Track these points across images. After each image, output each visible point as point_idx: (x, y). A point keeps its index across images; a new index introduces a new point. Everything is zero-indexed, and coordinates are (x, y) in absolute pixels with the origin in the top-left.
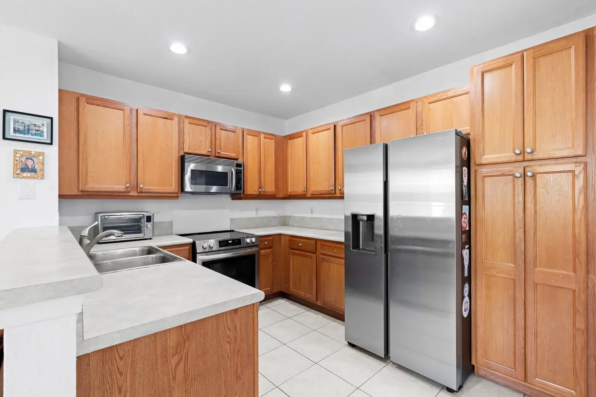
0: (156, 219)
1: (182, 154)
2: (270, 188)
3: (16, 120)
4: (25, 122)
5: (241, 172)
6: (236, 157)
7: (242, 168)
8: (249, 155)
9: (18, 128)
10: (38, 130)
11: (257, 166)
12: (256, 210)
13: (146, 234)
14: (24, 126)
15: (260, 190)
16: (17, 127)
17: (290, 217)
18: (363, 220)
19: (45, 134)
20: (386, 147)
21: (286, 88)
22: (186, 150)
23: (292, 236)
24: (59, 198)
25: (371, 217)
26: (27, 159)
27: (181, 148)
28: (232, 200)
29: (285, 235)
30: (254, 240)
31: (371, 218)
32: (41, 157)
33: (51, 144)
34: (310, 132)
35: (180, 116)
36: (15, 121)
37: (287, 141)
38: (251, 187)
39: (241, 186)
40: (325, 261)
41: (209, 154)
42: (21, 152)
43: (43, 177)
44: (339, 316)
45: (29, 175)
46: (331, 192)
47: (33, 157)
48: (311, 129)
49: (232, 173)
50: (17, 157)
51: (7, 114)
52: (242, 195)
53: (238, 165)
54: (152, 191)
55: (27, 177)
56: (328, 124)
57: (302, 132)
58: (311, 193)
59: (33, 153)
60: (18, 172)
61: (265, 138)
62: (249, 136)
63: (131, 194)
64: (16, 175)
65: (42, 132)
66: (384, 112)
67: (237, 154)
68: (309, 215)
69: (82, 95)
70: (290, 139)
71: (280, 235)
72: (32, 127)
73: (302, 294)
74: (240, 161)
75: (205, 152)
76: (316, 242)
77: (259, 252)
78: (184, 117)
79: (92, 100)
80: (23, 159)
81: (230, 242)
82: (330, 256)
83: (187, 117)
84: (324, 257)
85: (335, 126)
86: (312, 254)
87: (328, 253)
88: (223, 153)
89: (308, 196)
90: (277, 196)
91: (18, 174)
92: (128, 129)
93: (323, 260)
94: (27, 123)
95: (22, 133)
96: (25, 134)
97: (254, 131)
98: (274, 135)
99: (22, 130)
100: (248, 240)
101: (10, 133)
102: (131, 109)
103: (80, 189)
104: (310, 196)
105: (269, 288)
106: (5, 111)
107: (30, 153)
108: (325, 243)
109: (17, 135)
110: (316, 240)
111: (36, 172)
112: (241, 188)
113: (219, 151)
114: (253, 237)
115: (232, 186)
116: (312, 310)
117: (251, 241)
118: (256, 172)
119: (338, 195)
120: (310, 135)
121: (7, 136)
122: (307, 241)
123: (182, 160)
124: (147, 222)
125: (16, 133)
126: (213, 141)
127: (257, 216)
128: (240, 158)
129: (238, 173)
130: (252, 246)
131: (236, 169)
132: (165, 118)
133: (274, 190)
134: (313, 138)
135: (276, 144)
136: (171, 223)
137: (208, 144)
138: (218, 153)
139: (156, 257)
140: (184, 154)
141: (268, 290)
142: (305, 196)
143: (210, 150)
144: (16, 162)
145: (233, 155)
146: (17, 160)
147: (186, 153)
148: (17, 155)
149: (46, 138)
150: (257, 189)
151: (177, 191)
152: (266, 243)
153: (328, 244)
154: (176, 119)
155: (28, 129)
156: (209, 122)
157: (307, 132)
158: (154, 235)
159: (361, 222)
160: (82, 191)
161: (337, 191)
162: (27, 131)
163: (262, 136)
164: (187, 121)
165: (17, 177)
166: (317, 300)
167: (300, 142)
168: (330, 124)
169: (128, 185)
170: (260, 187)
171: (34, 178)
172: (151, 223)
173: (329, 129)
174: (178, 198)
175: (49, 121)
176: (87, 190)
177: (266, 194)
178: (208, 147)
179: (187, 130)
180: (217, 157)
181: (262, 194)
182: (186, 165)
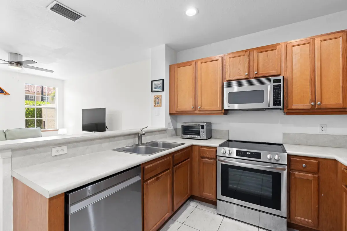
6: (276, 74)
7: (281, 83)
8: (295, 67)
12: (322, 127)
13: (201, 136)
15: (312, 103)
22: (228, 79)
24: (170, 115)
26: (157, 99)
27: (224, 78)
29: (340, 163)
30: (276, 157)
33: (163, 91)
39: (280, 101)
41: (247, 77)
43: (161, 106)
52: (285, 110)
53: (276, 81)
63: (195, 112)
65: (161, 86)
67: (277, 71)
81: (248, 153)
100: (269, 156)
102: (195, 63)
106: (152, 81)
111: (159, 104)
112: (279, 104)
113: (257, 72)
117: (274, 158)
121: (153, 91)
124: (202, 129)
126: (251, 65)
129: (276, 88)
131: (274, 85)
132: (213, 61)
133: (341, 102)
136: (228, 131)
137: (246, 69)
140: (224, 82)
141: (307, 222)
143: (247, 74)
145: (273, 73)
147: (227, 81)
149: (161, 89)
151: (219, 108)
152: (304, 165)
154: (220, 59)
160: (176, 111)
163: (318, 40)
164: (228, 57)
169: (193, 107)
172: (204, 130)
175: (162, 81)
176: (178, 110)
177: (322, 107)
178: (246, 71)
179: (228, 64)
180: (255, 78)
181: (316, 108)
182: (225, 89)
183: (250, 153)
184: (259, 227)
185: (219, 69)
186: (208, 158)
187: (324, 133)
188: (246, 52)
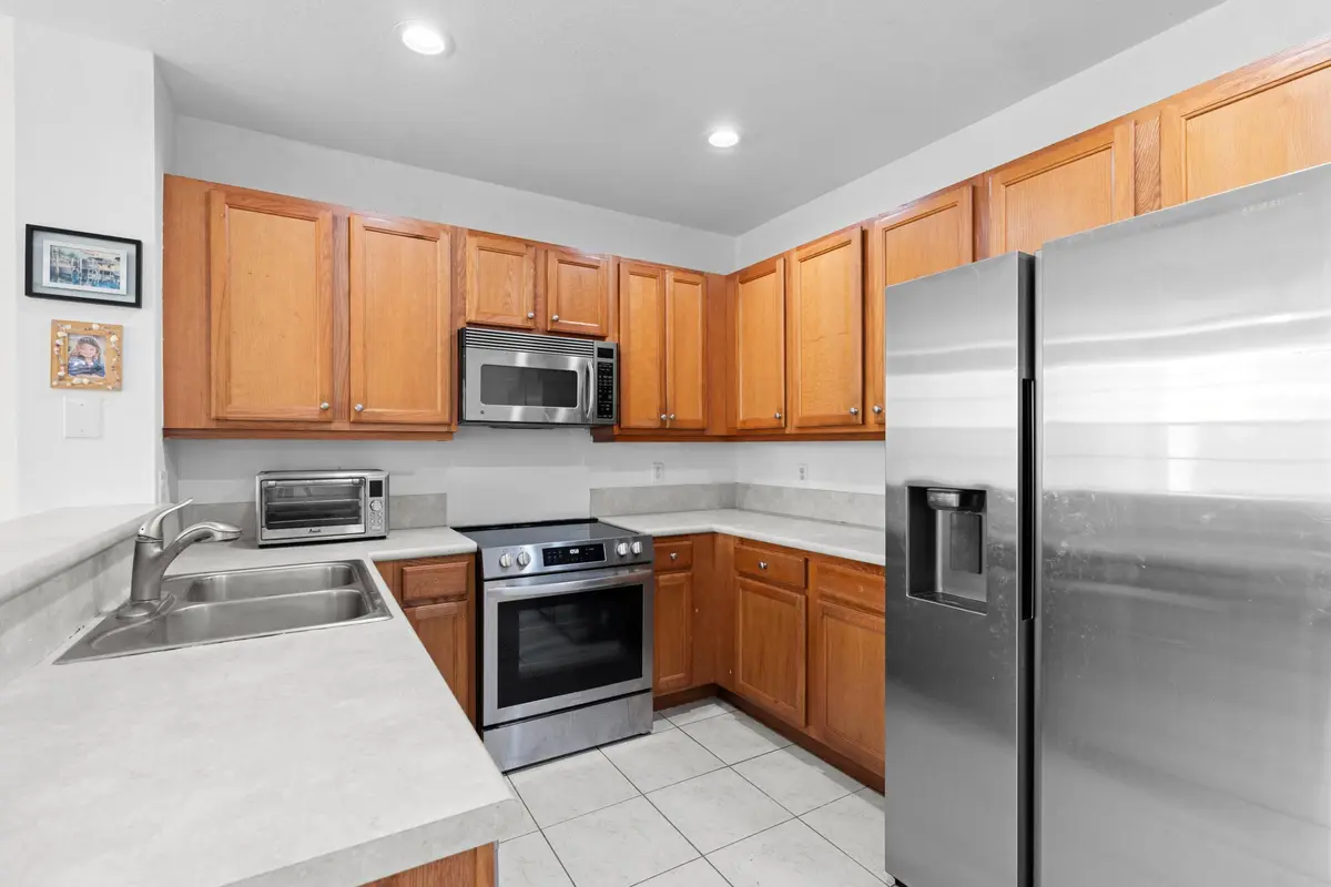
0: (396, 488)
1: (461, 324)
2: (689, 410)
3: (56, 249)
4: (76, 252)
5: (612, 369)
6: (598, 333)
7: (613, 361)
8: (632, 327)
9: (60, 269)
10: (107, 273)
11: (654, 353)
12: (658, 469)
13: (369, 525)
14: (76, 264)
15: (663, 416)
16: (58, 265)
17: (747, 487)
18: (946, 507)
19: (123, 282)
20: (1029, 267)
21: (724, 137)
22: (472, 317)
23: (743, 540)
24: (165, 436)
25: (975, 497)
26: (82, 342)
27: (456, 309)
28: (595, 441)
29: (726, 536)
30: (637, 547)
31: (973, 499)
32: (113, 338)
33: (138, 304)
34: (795, 257)
35: (455, 232)
36: (53, 253)
37: (736, 288)
38: (639, 407)
39: (611, 405)
40: (832, 616)
41: (530, 324)
42: (69, 327)
43: (118, 386)
44: (869, 778)
45: (86, 381)
46: (854, 420)
47: (97, 337)
48: (799, 248)
49: (588, 372)
50: (58, 338)
51: (38, 236)
52: (616, 431)
53: (603, 353)
54: (384, 419)
55: (82, 387)
56: (844, 230)
57: (774, 259)
58: (796, 422)
59: (95, 327)
60: (62, 373)
61: (676, 281)
62: (635, 280)
63: (333, 427)
64: (59, 382)
65: (117, 277)
66: (1020, 171)
67: (601, 326)
68: (796, 483)
69: (217, 186)
70: (742, 283)
71: (713, 535)
72: (93, 265)
73: (766, 699)
74: (608, 344)
75: (518, 322)
76: (807, 561)
77: (652, 579)
78: (466, 232)
79: (242, 199)
80: (74, 344)
81: (572, 551)
82: (847, 603)
83: (473, 233)
84: (824, 603)
85: (864, 235)
86: (795, 595)
87: (839, 595)
88: (569, 323)
89: (787, 432)
90: (708, 433)
91: (61, 379)
92: (326, 265)
93: (825, 612)
94: (82, 256)
95: (69, 280)
96: (77, 282)
97: (651, 265)
98: (700, 273)
99: (71, 272)
100: (622, 549)
101: (44, 281)
102: (335, 218)
103: (213, 415)
104: (794, 431)
105: (681, 675)
106: (31, 230)
107: (88, 327)
108: (829, 566)
109: (59, 284)
110: (807, 557)
111: (103, 374)
112: (611, 412)
113: (555, 317)
114: (636, 539)
115: (587, 407)
116: (796, 748)
117: (632, 550)
118: (652, 370)
119: (872, 427)
120: (795, 266)
121: (36, 290)
122: (781, 555)
123: (460, 340)
124: (371, 496)
125: (55, 281)
126: (541, 290)
127: (660, 484)
128: (610, 333)
129: (604, 372)
130: (631, 564)
131: (599, 363)
132: (418, 237)
133: (700, 416)
134: (803, 274)
135: (707, 296)
136: (442, 497)
137: (527, 301)
138: (554, 321)
139: (339, 597)
140: (464, 325)
141: (678, 679)
142: (780, 432)
143: (531, 315)
144: (56, 349)
145: (591, 326)
146: (58, 345)
147: (469, 324)
148: (60, 334)
149: (124, 291)
150: (654, 413)
151: (446, 419)
152: (673, 555)
153: (839, 568)
154: (445, 239)
155: (85, 271)
156: (528, 244)
157: (785, 256)
158: (389, 529)
159: (940, 513)
160: (218, 420)
161: (871, 418)
162: (82, 274)
163: (670, 276)
164: (472, 242)
165: (57, 386)
166: (807, 723)
167: (769, 285)
168: (852, 227)
169: (326, 405)
170: (664, 409)
171: (98, 388)
172: (383, 498)
173: (849, 242)
174: (451, 439)
175: (133, 248)
176: (229, 416)
177: (678, 426)
178: (527, 307)
179: (473, 266)
180: (551, 332)
181: (668, 426)
182: (470, 352)
183: (577, 551)
184: (597, 747)
185: (439, 275)
186: (435, 600)
187: (660, 483)
188: (527, 246)
